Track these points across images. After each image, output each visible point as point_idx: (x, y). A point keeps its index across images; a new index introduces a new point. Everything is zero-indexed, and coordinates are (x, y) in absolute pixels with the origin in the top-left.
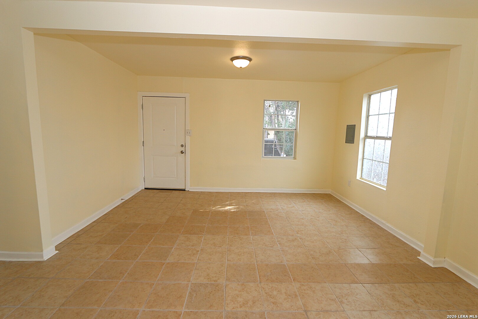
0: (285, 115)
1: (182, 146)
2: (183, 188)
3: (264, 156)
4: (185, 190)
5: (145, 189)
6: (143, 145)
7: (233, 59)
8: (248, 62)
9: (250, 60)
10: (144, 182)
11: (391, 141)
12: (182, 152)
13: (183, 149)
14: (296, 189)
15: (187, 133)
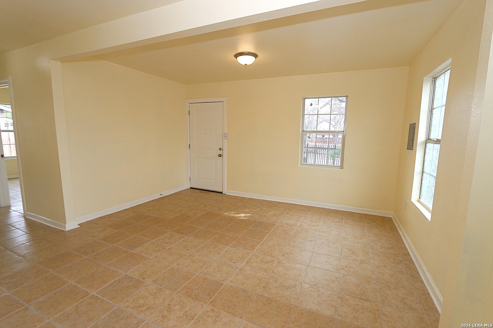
0: (331, 114)
1: (220, 149)
2: (220, 190)
3: (303, 163)
4: (222, 193)
5: (191, 188)
6: (189, 148)
7: (236, 56)
8: (254, 58)
9: (255, 56)
10: (190, 182)
11: (440, 145)
12: (220, 156)
13: (220, 152)
14: (343, 206)
15: (225, 136)
